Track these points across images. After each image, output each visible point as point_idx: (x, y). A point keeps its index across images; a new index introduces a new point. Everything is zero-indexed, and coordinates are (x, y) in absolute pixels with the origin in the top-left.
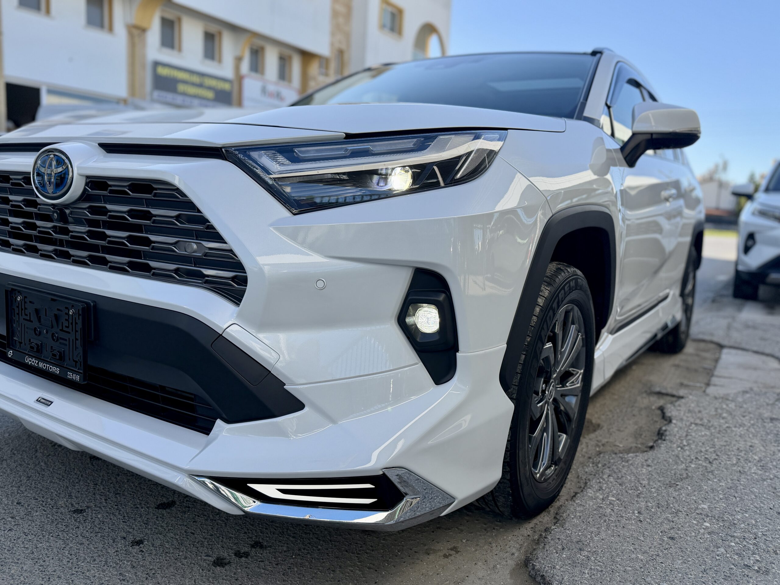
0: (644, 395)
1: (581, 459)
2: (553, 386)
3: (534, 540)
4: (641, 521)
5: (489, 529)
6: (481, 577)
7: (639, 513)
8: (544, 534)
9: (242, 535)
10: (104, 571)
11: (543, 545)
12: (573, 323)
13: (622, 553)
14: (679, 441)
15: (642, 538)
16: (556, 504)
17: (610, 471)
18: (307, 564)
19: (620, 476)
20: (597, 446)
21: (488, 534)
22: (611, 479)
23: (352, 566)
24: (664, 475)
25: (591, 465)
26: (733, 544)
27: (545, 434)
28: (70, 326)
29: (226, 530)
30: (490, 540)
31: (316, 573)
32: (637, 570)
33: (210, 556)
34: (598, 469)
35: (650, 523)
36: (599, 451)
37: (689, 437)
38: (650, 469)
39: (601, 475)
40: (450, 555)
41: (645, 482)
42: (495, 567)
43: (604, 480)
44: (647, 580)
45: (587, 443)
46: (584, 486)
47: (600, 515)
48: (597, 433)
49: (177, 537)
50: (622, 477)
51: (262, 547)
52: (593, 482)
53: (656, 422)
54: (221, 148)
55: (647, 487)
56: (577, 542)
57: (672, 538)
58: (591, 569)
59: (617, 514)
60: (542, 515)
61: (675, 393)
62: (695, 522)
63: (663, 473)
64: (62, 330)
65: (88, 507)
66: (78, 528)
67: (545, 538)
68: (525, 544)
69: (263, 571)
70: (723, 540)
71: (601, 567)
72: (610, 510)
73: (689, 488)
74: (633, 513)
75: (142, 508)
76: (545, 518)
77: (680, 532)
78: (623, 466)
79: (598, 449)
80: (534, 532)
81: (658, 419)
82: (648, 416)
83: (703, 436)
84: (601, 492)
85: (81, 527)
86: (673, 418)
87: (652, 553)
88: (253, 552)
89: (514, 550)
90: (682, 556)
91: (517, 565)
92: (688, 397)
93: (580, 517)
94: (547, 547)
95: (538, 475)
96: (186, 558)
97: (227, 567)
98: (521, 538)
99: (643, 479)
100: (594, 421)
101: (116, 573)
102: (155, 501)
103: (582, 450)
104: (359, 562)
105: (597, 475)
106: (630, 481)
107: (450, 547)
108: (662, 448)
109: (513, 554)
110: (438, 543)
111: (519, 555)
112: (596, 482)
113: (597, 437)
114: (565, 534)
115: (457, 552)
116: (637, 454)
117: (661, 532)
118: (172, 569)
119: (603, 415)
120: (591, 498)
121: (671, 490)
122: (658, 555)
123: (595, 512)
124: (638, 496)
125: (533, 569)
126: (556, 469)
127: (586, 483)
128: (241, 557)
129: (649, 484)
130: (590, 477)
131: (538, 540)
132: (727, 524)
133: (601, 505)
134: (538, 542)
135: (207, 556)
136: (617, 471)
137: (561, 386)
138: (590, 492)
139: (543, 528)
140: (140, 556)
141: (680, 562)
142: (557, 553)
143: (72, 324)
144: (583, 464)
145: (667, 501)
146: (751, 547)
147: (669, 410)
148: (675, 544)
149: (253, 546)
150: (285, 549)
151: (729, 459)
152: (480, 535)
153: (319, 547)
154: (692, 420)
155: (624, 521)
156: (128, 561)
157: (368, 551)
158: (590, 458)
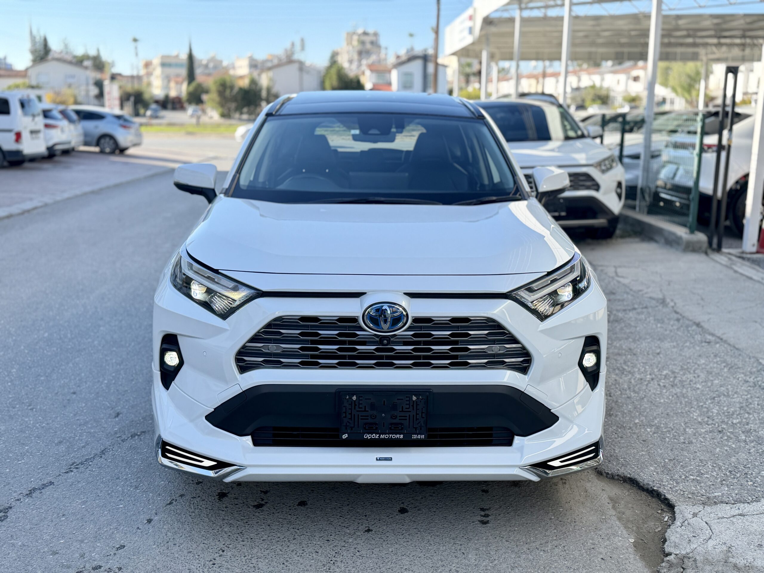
28: (411, 407)
54: (506, 293)
64: (402, 411)
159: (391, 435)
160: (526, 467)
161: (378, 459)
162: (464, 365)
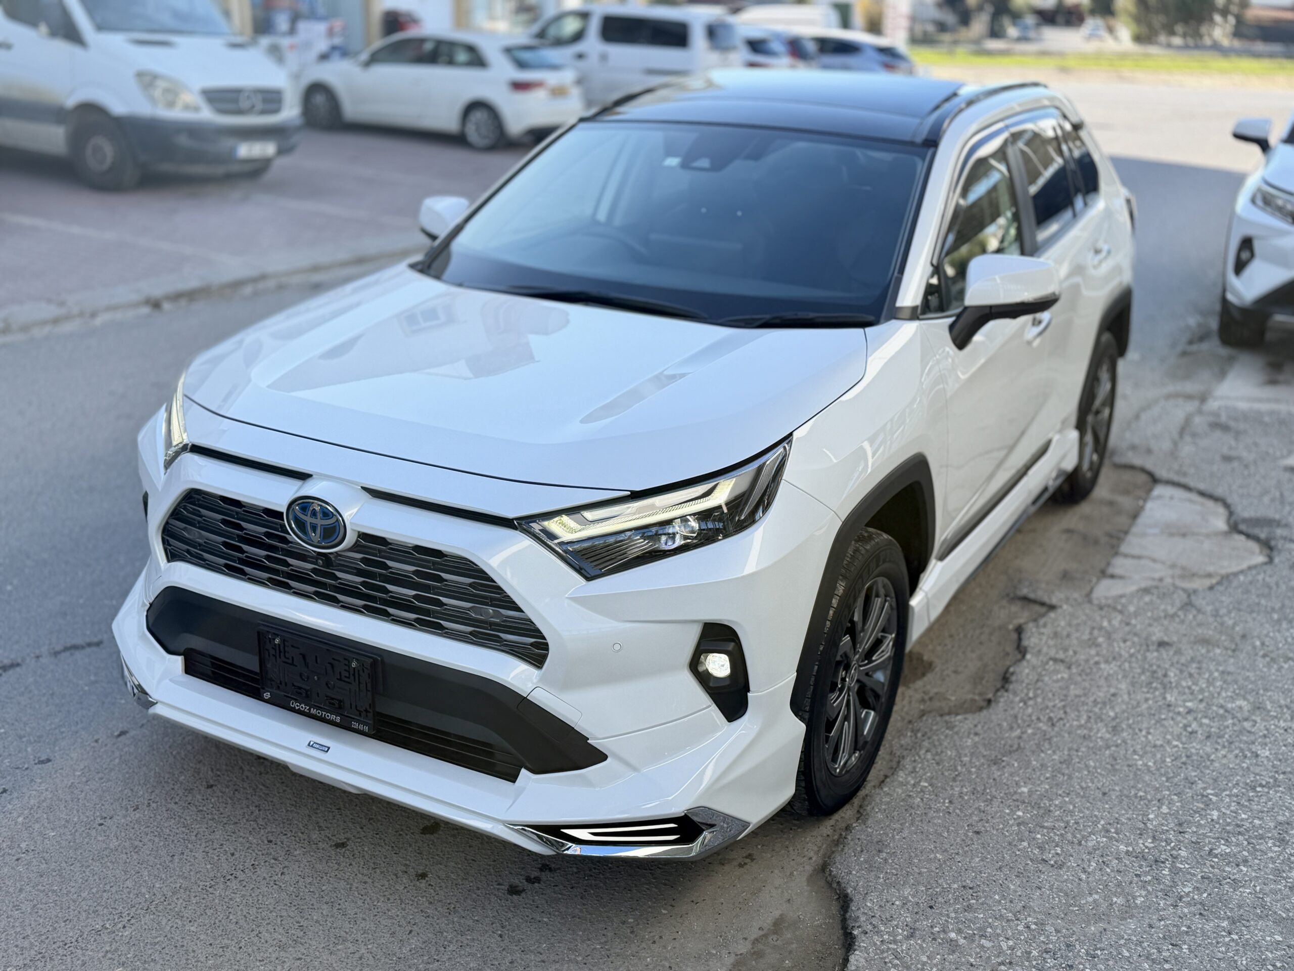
0: (1004, 602)
1: (899, 725)
2: (855, 670)
3: (834, 841)
4: (950, 813)
5: (785, 830)
6: (777, 886)
7: (950, 802)
8: (844, 834)
9: (526, 858)
10: (404, 910)
11: (842, 846)
12: (877, 596)
13: (922, 853)
14: (1025, 691)
15: (946, 834)
16: (862, 793)
17: (929, 743)
18: (602, 885)
19: (939, 750)
20: (923, 701)
21: (785, 836)
22: (929, 756)
23: (647, 884)
24: (992, 747)
25: (909, 734)
26: (1039, 836)
27: (846, 723)
28: (352, 677)
29: (507, 854)
30: (787, 843)
31: (613, 895)
32: (932, 871)
33: (501, 885)
34: (917, 740)
35: (958, 815)
36: (923, 711)
37: (1040, 684)
38: (977, 739)
39: (917, 751)
40: (745, 864)
41: (966, 759)
42: (792, 874)
43: (920, 757)
44: (939, 881)
45: (910, 697)
46: (895, 769)
47: (907, 807)
48: (925, 679)
49: (460, 866)
50: (942, 752)
51: (550, 870)
52: (907, 763)
53: (1008, 654)
54: (513, 520)
55: (968, 765)
56: (877, 842)
57: (978, 833)
58: (886, 872)
59: (926, 804)
60: (845, 808)
61: (1046, 599)
62: (1007, 811)
63: (991, 745)
64: (340, 680)
65: (348, 839)
66: (351, 865)
67: (845, 838)
68: (824, 846)
69: (560, 896)
70: (1030, 832)
71: (897, 871)
72: (919, 800)
73: (1016, 765)
74: (944, 803)
75: (407, 835)
76: (847, 813)
77: (987, 825)
78: (946, 736)
79: (922, 707)
80: (834, 831)
81: (1010, 648)
82: (999, 643)
83: (1057, 681)
84: (913, 775)
85: (354, 863)
86: (1029, 649)
87: (952, 851)
88: (544, 876)
89: (812, 854)
90: (982, 853)
91: (815, 870)
92: (1061, 607)
93: (885, 810)
94: (846, 849)
95: (838, 770)
96: (478, 889)
97: (523, 895)
98: (820, 838)
99: (966, 755)
100: (925, 658)
101: (416, 910)
102: (416, 824)
103: (902, 710)
104: (653, 878)
105: (913, 751)
106: (950, 758)
107: (744, 855)
108: (1001, 705)
109: (811, 858)
110: (732, 851)
111: (817, 859)
112: (910, 760)
113: (924, 686)
114: (866, 833)
115: (753, 860)
116: (967, 716)
117: (968, 826)
118: (469, 902)
119: (940, 645)
120: (902, 784)
121: (994, 768)
122: (957, 854)
123: (902, 803)
124: (954, 780)
125: (830, 875)
126: (861, 755)
127: (899, 762)
128: (533, 883)
129: (970, 761)
130: (905, 753)
131: (838, 841)
132: (1042, 811)
133: (911, 794)
134: (837, 843)
135: (499, 884)
136: (937, 743)
137: (866, 662)
138: (901, 776)
139: (844, 825)
140: (432, 891)
141: (977, 860)
142: (855, 856)
143: (354, 675)
144: (900, 733)
145: (985, 785)
146: (1057, 838)
147: (1029, 634)
148: (979, 839)
149: (541, 870)
150: (575, 870)
151: (1078, 718)
152: (777, 838)
153: (610, 865)
154: (1052, 653)
155: (931, 813)
156: (422, 897)
157: (660, 866)
158: (910, 722)
159: (324, 713)
160: (516, 828)
161: (312, 743)
162: (434, 628)
